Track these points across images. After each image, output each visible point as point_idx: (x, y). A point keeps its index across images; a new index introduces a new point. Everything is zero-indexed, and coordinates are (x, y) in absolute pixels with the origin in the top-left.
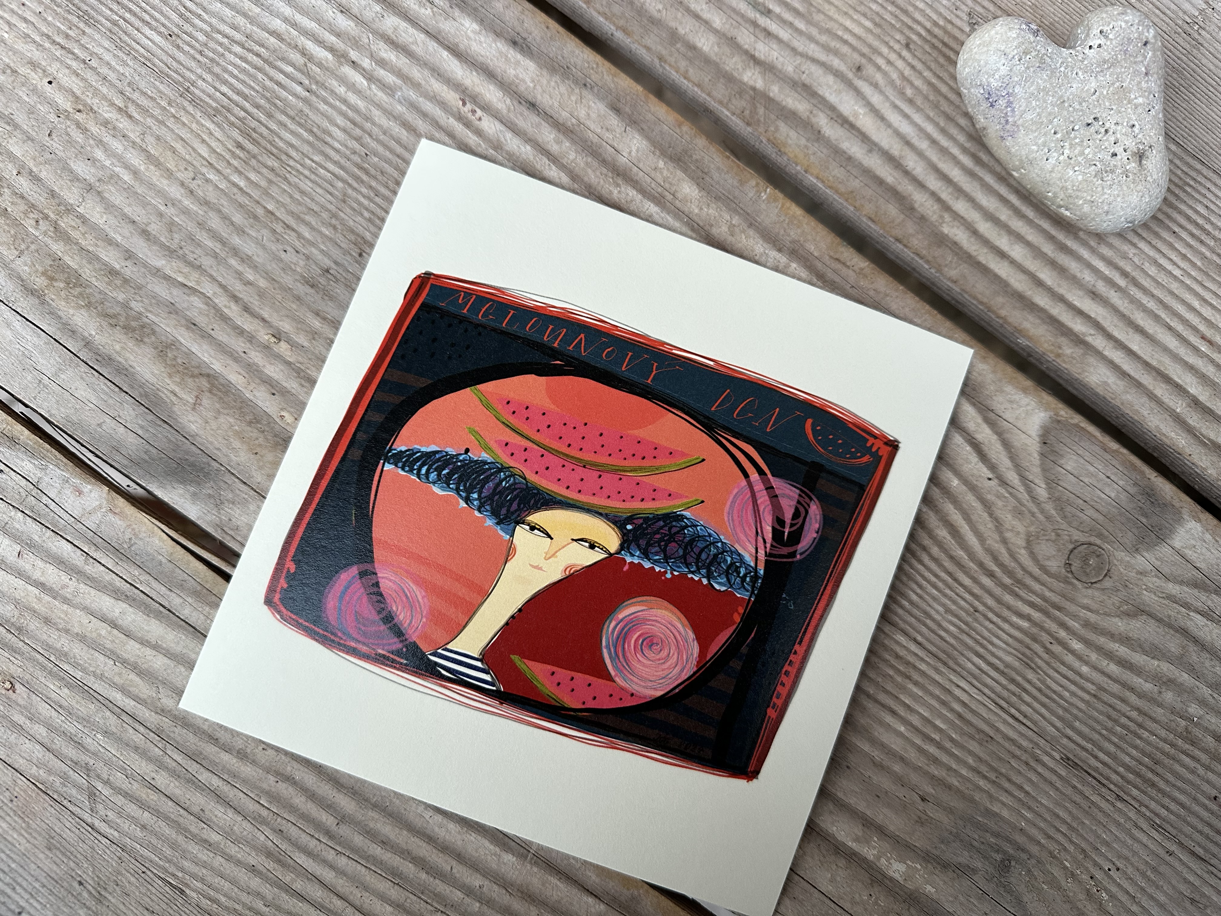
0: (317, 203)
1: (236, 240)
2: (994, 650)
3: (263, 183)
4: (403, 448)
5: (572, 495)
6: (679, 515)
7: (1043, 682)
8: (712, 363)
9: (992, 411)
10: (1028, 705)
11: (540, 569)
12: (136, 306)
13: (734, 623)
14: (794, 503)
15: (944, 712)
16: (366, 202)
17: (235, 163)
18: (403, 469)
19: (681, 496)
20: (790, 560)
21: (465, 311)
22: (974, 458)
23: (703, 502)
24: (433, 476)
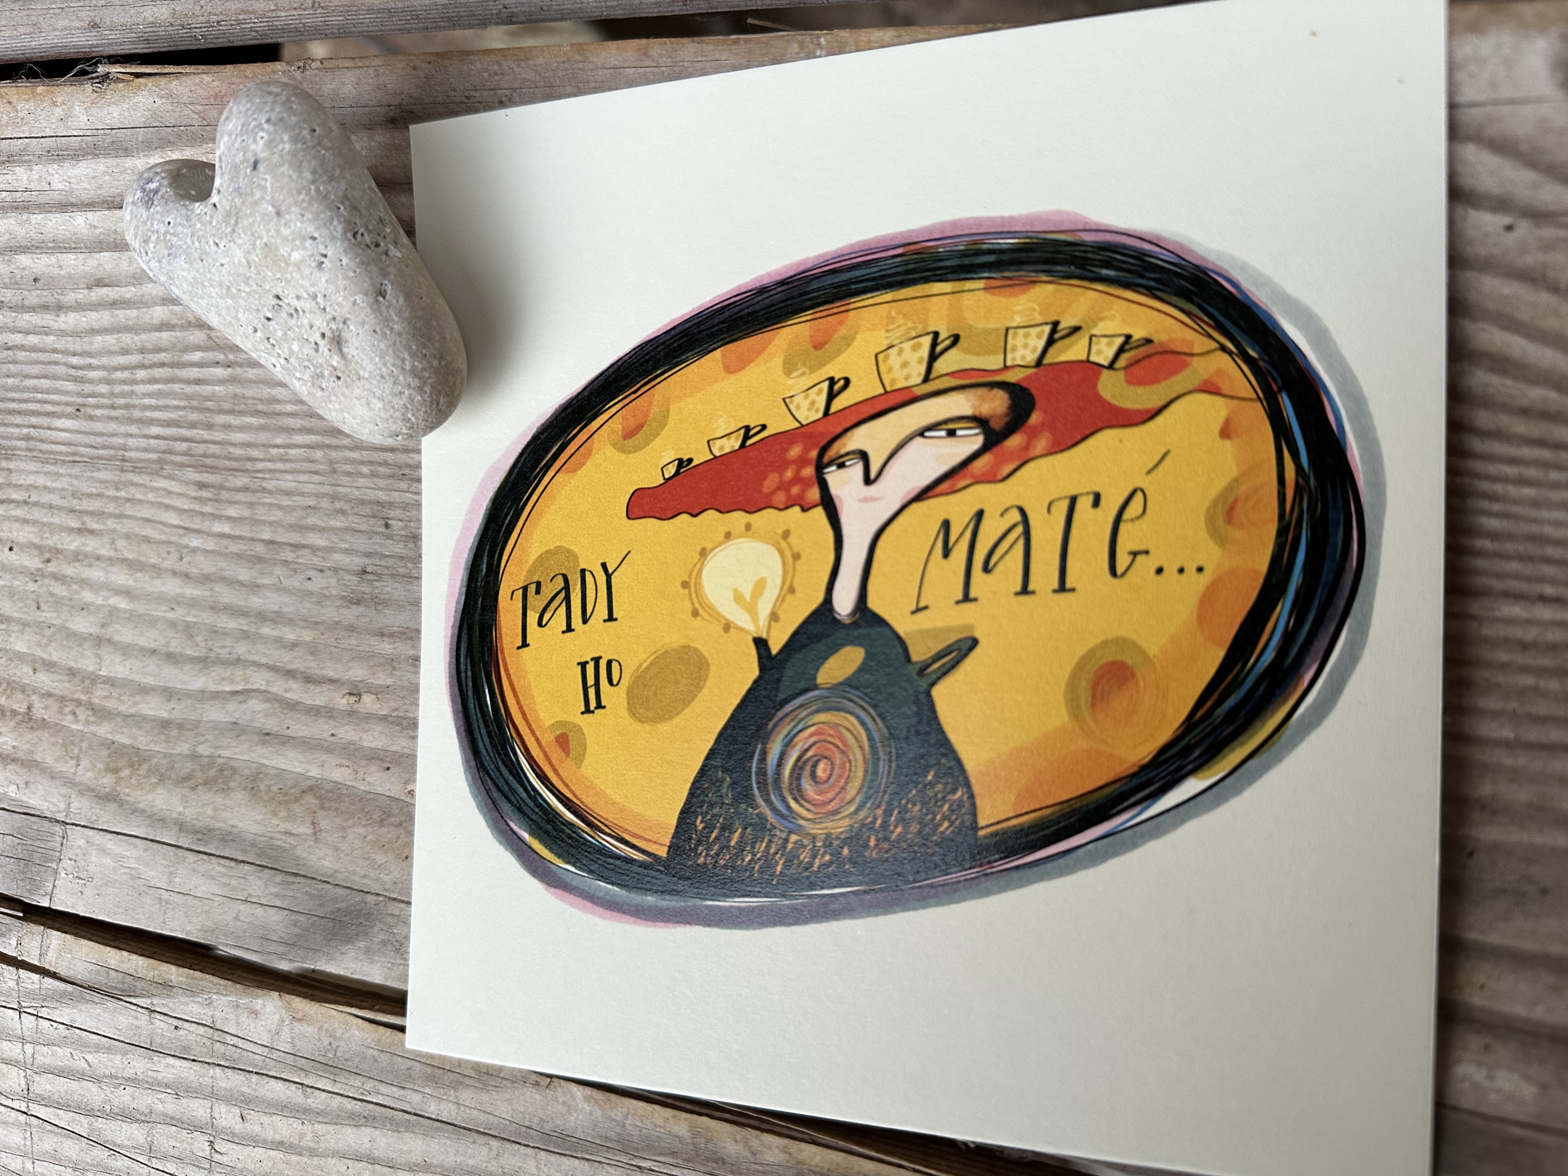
0: (310, 495)
1: (256, 602)
3: (247, 513)
12: (203, 750)
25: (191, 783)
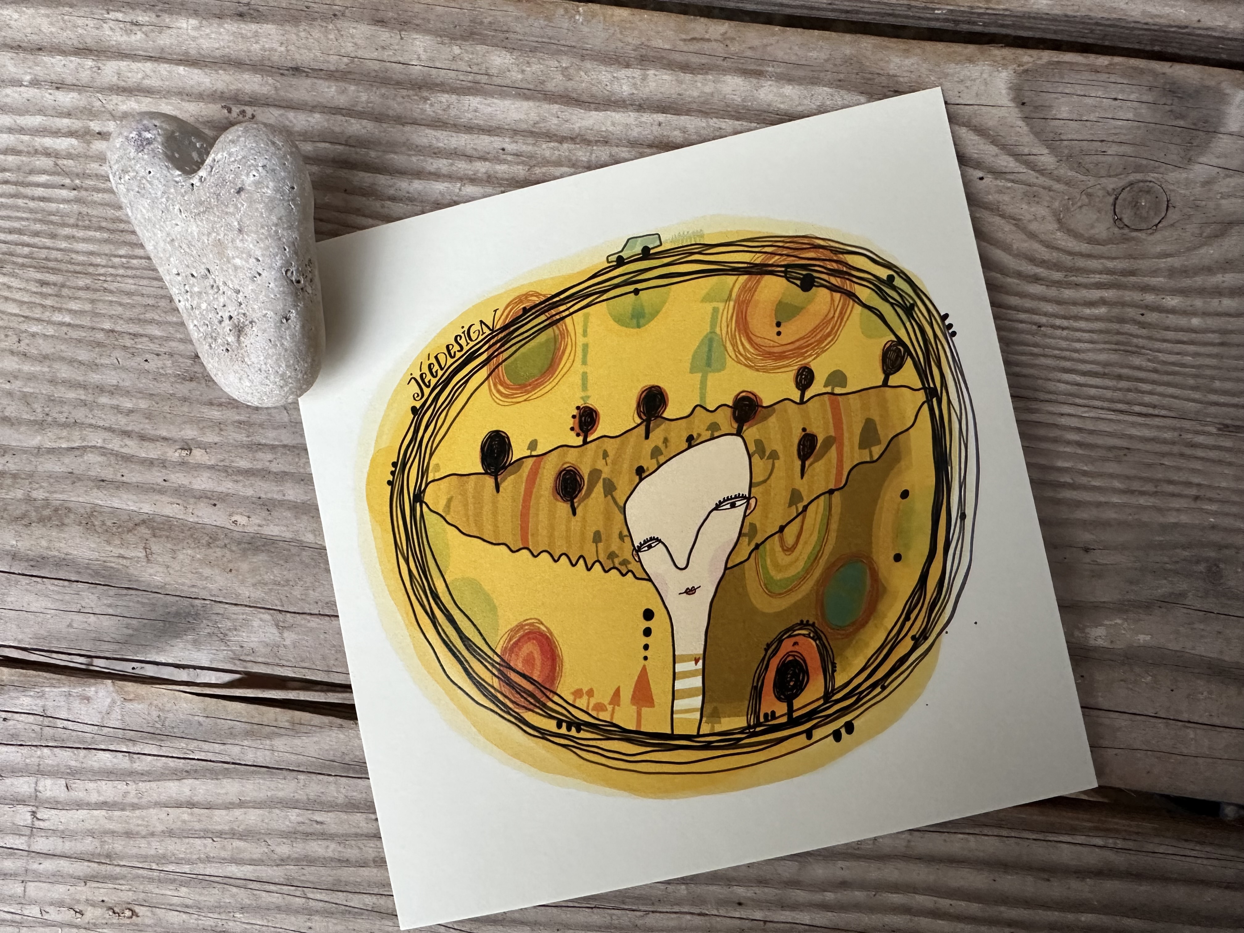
0: (149, 296)
1: (95, 378)
2: (1082, 356)
3: (88, 307)
7: (1155, 361)
10: (1151, 393)
12: (39, 494)
17: (49, 302)
25: (26, 521)
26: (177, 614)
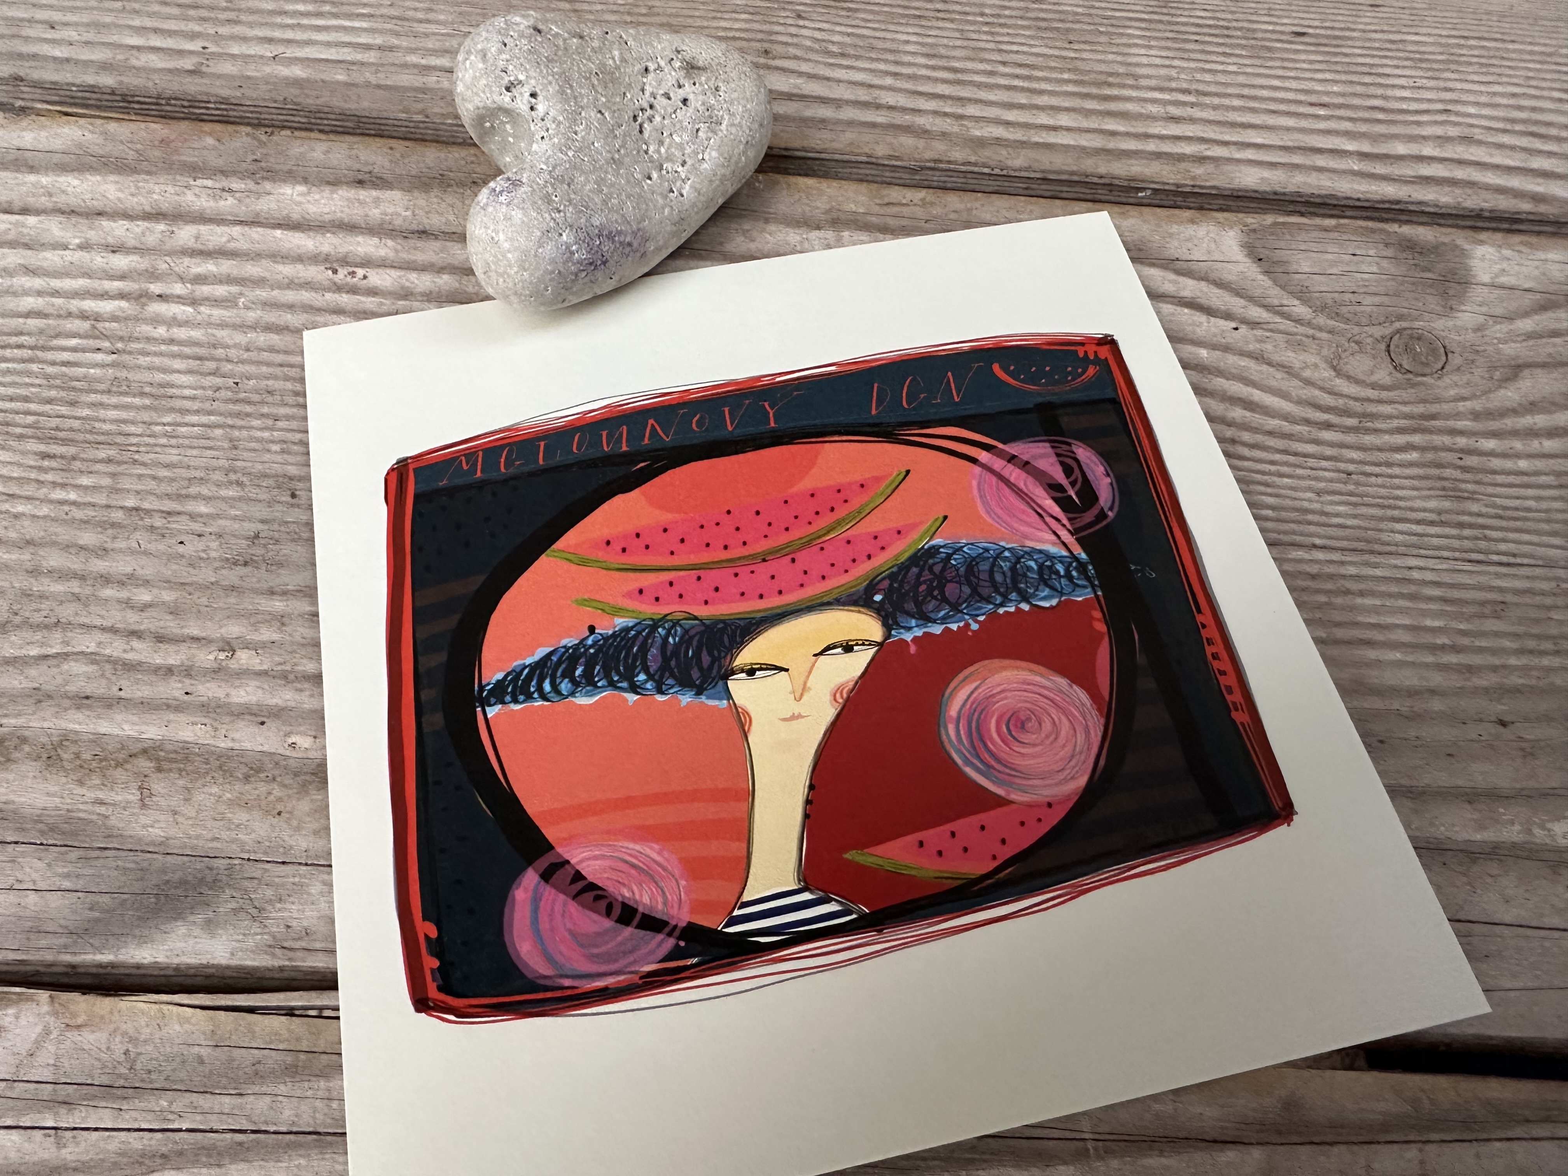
2: (1409, 504)
3: (106, 481)
4: (500, 676)
5: (773, 602)
6: (930, 548)
7: (1494, 506)
8: (833, 368)
9: (1177, 259)
10: (1504, 540)
11: (800, 716)
13: (1101, 635)
14: (1054, 459)
15: (1423, 606)
16: (266, 434)
17: (49, 477)
18: (515, 701)
19: (914, 526)
20: (1104, 523)
21: (479, 474)
22: (1202, 318)
23: (945, 518)
24: (565, 686)
26: (183, 882)
